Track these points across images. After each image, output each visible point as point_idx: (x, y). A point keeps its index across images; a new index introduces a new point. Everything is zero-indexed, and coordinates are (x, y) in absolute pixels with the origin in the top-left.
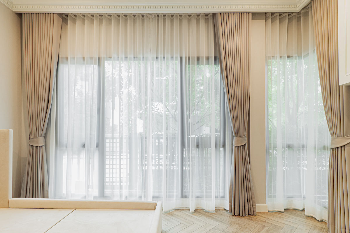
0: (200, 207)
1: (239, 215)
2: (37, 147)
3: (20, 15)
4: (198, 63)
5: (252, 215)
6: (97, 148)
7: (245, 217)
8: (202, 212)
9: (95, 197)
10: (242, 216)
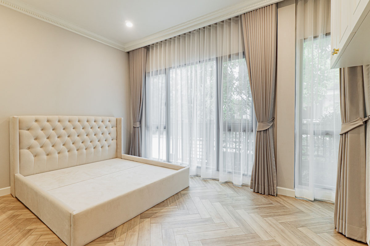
0: (230, 180)
1: (258, 192)
2: (136, 127)
3: (128, 53)
4: (230, 60)
5: (273, 195)
6: (165, 129)
7: (264, 195)
8: (231, 185)
9: (164, 161)
10: (260, 194)
